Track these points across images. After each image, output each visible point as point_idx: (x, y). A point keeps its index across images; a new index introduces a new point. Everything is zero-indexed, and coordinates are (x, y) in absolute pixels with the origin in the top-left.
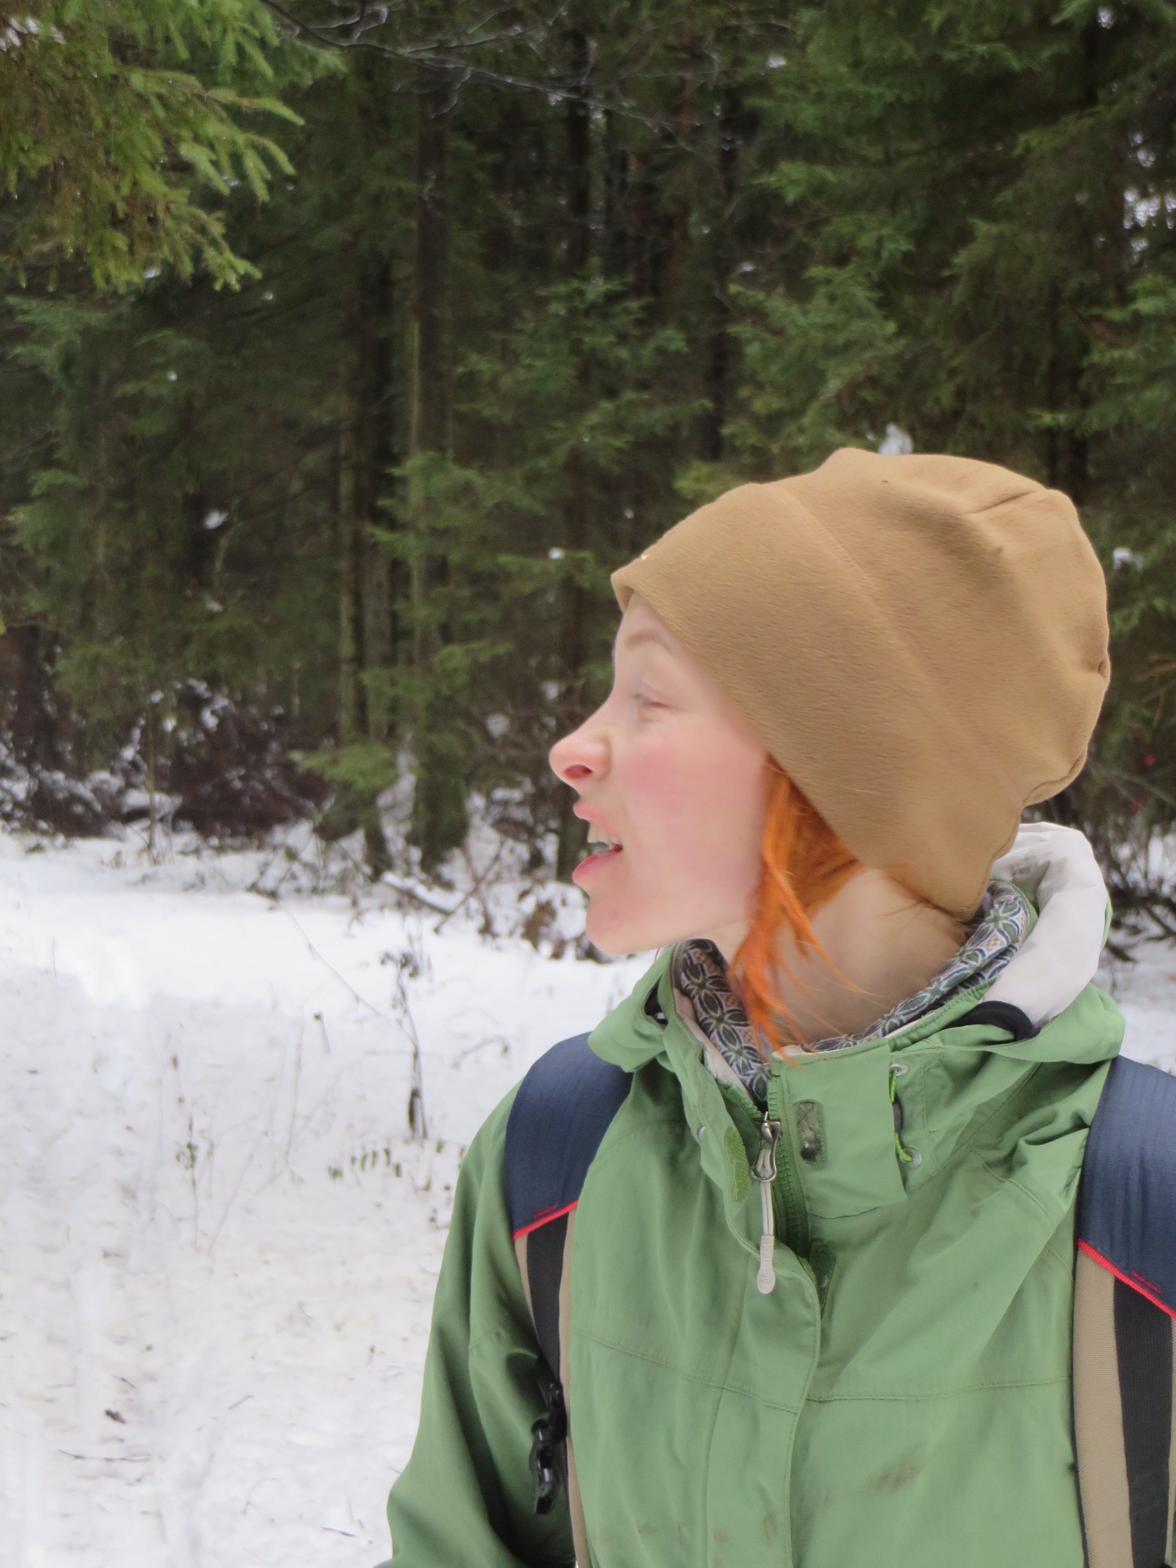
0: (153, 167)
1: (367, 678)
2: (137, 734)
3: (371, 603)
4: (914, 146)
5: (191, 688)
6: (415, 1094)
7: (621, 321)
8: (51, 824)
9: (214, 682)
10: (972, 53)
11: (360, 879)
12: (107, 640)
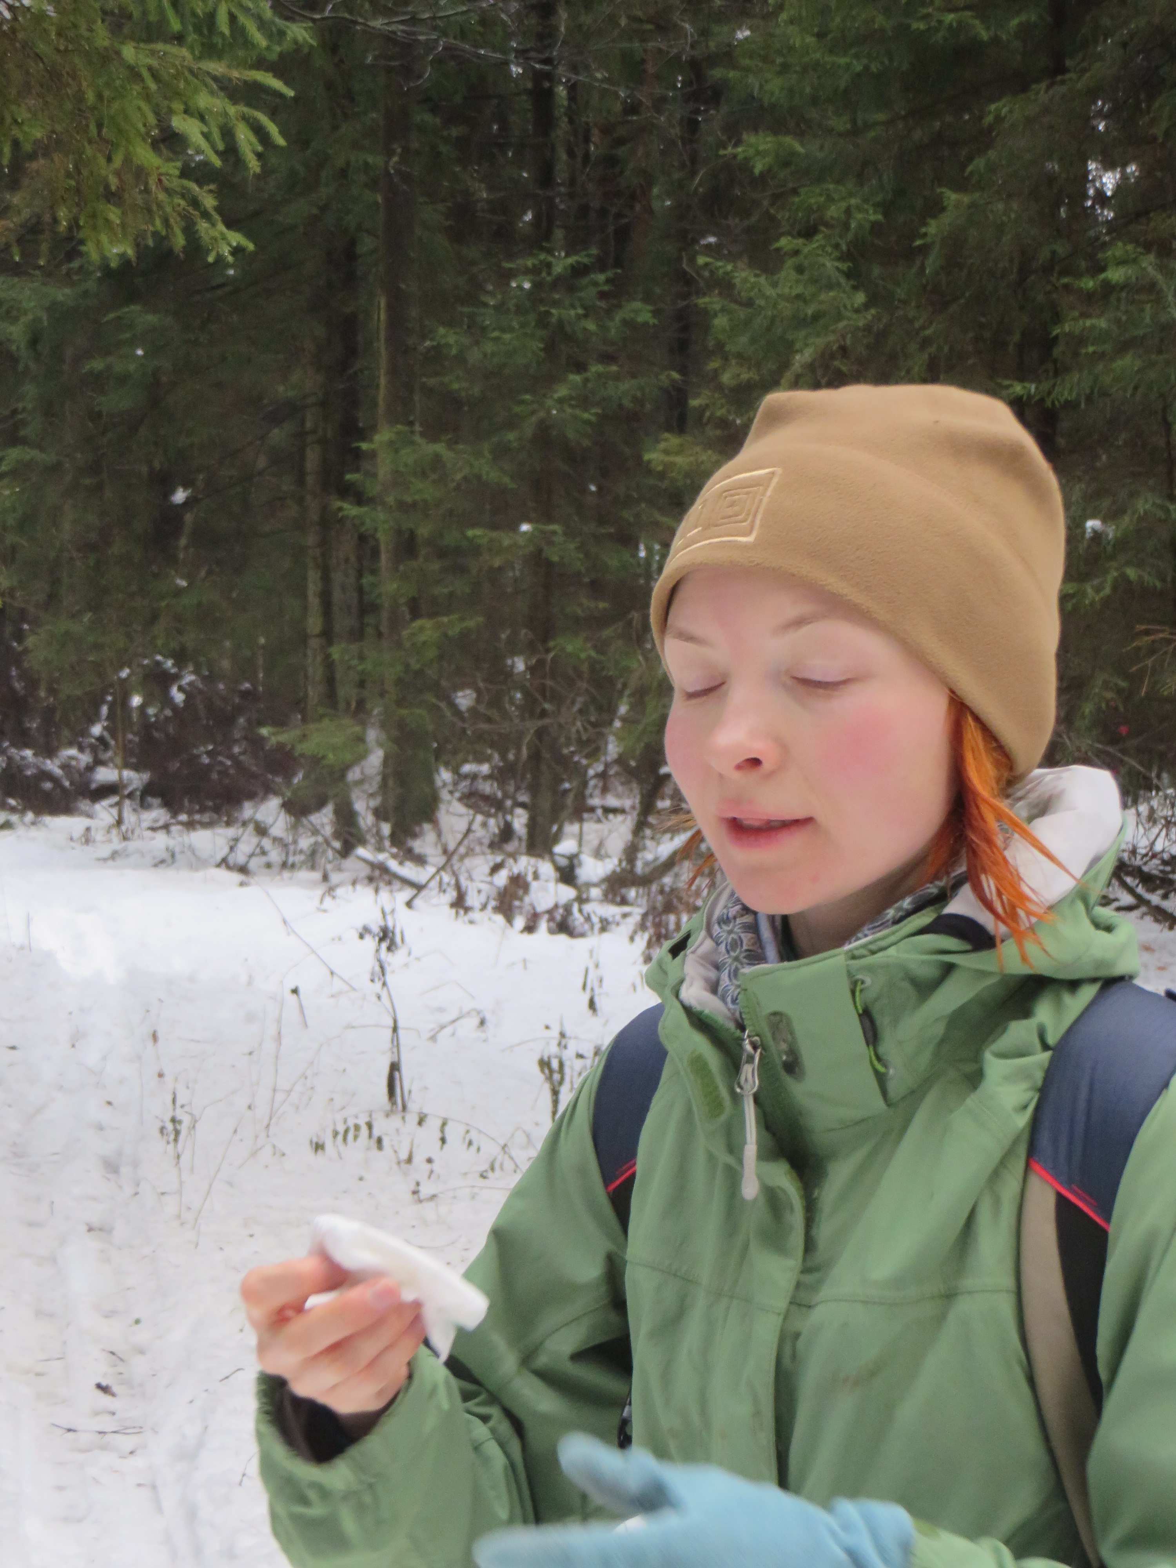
0: (144, 140)
1: (336, 652)
2: (104, 710)
3: (338, 577)
4: (881, 117)
5: (158, 664)
6: (395, 1067)
7: (589, 294)
8: (19, 801)
9: (181, 657)
10: (940, 22)
11: (330, 854)
12: (74, 616)
